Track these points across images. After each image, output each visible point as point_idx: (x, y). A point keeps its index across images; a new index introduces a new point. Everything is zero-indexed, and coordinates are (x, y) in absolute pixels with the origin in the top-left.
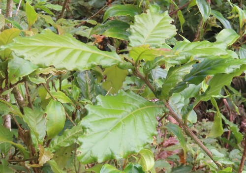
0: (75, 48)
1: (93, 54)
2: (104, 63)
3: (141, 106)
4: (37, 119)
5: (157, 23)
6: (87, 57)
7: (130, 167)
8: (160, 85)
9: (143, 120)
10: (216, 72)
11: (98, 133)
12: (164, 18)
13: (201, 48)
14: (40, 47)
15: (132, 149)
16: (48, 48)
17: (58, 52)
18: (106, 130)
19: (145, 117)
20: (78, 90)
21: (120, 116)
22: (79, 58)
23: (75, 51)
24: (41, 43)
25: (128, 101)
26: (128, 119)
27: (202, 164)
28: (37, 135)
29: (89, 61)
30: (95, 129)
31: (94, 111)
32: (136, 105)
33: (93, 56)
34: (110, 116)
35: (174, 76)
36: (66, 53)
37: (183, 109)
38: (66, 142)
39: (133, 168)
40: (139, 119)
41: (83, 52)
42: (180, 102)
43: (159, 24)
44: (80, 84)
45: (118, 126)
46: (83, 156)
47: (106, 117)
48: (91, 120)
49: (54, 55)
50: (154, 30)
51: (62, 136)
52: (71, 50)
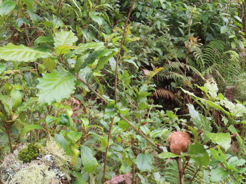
0: (27, 51)
1: (37, 53)
2: (43, 57)
3: (66, 77)
4: (6, 99)
5: (67, 36)
6: (34, 55)
7: (61, 116)
8: (73, 66)
9: (67, 83)
10: (100, 56)
11: (46, 91)
12: (70, 33)
13: (91, 45)
14: (8, 52)
15: (65, 97)
16: (12, 52)
17: (18, 53)
18: (50, 89)
19: (68, 81)
20: (26, 83)
21: (56, 82)
22: (30, 55)
23: (27, 52)
24: (8, 50)
25: (59, 75)
26: (60, 82)
27: (93, 117)
28: (8, 107)
29: (35, 57)
30: (44, 89)
31: (42, 81)
32: (63, 76)
33: (37, 54)
34: (51, 82)
35: (80, 60)
36: (22, 54)
37: (86, 77)
38: (24, 108)
39: (62, 116)
40: (65, 83)
41: (31, 53)
42: (84, 75)
43: (68, 36)
44: (26, 80)
45: (55, 86)
46: (40, 103)
47: (49, 83)
48: (41, 85)
49: (16, 55)
50: (66, 39)
51: (22, 106)
52: (25, 52)
